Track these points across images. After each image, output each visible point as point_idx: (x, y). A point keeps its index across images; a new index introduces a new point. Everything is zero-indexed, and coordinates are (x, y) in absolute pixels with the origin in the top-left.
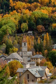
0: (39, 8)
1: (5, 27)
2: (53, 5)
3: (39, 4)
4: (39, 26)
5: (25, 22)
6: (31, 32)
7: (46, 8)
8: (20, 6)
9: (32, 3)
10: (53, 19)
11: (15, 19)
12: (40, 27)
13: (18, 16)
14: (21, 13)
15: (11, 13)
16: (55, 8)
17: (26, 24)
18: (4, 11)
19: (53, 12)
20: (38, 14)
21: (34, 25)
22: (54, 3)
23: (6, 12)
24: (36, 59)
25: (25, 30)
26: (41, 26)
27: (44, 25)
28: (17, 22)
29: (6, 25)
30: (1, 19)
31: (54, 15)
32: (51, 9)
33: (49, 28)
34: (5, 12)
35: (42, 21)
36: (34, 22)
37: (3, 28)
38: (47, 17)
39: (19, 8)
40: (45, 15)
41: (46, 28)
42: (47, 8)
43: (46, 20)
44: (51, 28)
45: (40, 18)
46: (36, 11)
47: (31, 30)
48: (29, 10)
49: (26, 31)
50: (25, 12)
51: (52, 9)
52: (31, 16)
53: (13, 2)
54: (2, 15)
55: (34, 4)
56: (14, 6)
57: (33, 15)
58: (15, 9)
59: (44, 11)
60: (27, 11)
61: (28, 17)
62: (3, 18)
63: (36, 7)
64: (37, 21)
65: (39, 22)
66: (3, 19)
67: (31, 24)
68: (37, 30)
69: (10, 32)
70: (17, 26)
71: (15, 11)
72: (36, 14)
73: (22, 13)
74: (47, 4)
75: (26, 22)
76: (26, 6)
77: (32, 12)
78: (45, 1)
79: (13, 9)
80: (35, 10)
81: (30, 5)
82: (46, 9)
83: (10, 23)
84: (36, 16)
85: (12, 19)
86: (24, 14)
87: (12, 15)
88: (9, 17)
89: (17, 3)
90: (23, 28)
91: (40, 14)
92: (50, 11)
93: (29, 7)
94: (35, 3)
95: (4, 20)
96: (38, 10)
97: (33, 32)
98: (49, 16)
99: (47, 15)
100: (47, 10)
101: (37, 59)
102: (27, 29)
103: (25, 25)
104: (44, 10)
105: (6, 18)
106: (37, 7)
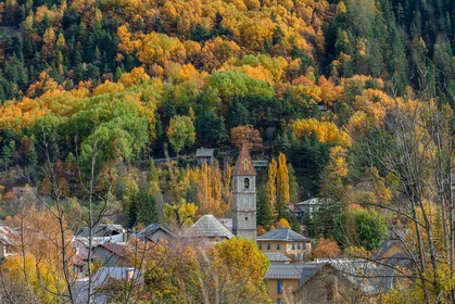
0: (233, 59)
1: (106, 129)
2: (290, 47)
3: (233, 45)
4: (241, 128)
5: (182, 111)
6: (210, 152)
7: (261, 61)
8: (160, 50)
9: (207, 38)
10: (292, 103)
11: (142, 99)
12: (244, 131)
13: (156, 88)
14: (165, 77)
15: (126, 76)
16: (297, 60)
17: (188, 119)
18: (97, 69)
19: (290, 75)
20: (233, 80)
21: (217, 123)
22: (291, 40)
23: (102, 71)
24: (274, 246)
25: (182, 144)
26: (248, 130)
27: (261, 125)
28: (150, 112)
29: (110, 123)
30: (87, 99)
31: (295, 87)
32: (282, 62)
33: (279, 137)
34: (98, 74)
35: (250, 110)
36: (219, 113)
37: (99, 135)
38: (271, 94)
39: (156, 59)
40: (262, 86)
41: (265, 138)
42: (267, 59)
43: (265, 107)
44: (290, 138)
45: (240, 97)
46: (222, 69)
47: (207, 146)
48: (196, 68)
49: (186, 147)
50: (182, 73)
51: (286, 64)
52: (205, 89)
53: (129, 34)
54: (89, 83)
55: (213, 45)
56: (136, 51)
57: (214, 85)
58: (139, 64)
59: (256, 70)
60: (189, 71)
61: (197, 92)
62: (94, 98)
63: (222, 55)
64: (230, 109)
65: (237, 113)
66: (97, 102)
67: (207, 119)
68: (230, 144)
69: (128, 152)
70: (153, 127)
71: (142, 69)
72: (227, 83)
73: (170, 79)
74: (265, 43)
75: (187, 114)
76: (183, 52)
77: (210, 73)
78: (257, 34)
79: (131, 62)
80: (218, 67)
81: (197, 46)
82: (263, 64)
83: (125, 117)
84: (228, 92)
85: (132, 98)
86: (175, 83)
87: (127, 86)
88: (118, 94)
89: (147, 37)
90: (177, 137)
91: (241, 83)
92: (280, 73)
93: (195, 56)
94: (219, 40)
95: (101, 103)
96: (232, 67)
97: (215, 154)
98: (276, 89)
99: (269, 85)
100: (265, 66)
101: (281, 246)
102: (193, 139)
103: (183, 125)
104: (255, 66)
105: (107, 95)
106: (228, 56)
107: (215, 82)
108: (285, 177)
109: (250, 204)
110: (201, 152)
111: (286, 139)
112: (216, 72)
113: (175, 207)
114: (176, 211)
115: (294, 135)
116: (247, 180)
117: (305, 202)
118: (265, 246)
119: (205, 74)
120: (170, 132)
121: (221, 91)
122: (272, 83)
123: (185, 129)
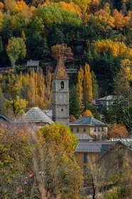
4: (58, 46)
5: (17, 34)
6: (36, 63)
10: (94, 28)
12: (61, 48)
14: (5, 10)
17: (21, 39)
19: (93, 9)
20: (53, 13)
21: (42, 42)
25: (17, 57)
26: (64, 48)
27: (72, 44)
31: (96, 17)
33: (85, 52)
35: (64, 33)
36: (43, 35)
38: (79, 22)
40: (73, 17)
41: (75, 53)
44: (92, 53)
45: (58, 24)
46: (45, 4)
47: (34, 59)
48: (27, 3)
49: (20, 60)
50: (17, 7)
52: (33, 18)
57: (39, 16)
59: (69, 5)
60: (22, 6)
61: (27, 20)
64: (51, 33)
65: (56, 36)
67: (34, 40)
68: (50, 57)
72: (48, 14)
73: (8, 11)
75: (20, 36)
77: (36, 7)
80: (42, 3)
84: (49, 20)
86: (12, 14)
90: (13, 53)
91: (58, 14)
92: (86, 7)
96: (52, 3)
97: (40, 65)
98: (83, 19)
99: (78, 16)
102: (24, 54)
103: (17, 44)
107: (41, 14)
108: (89, 81)
109: (65, 99)
110: (30, 63)
111: (90, 54)
112: (41, 7)
113: (12, 102)
114: (13, 105)
115: (95, 51)
116: (62, 83)
117: (104, 98)
118: (75, 129)
119: (33, 8)
120: (8, 49)
121: (44, 20)
122: (80, 14)
123: (19, 47)
